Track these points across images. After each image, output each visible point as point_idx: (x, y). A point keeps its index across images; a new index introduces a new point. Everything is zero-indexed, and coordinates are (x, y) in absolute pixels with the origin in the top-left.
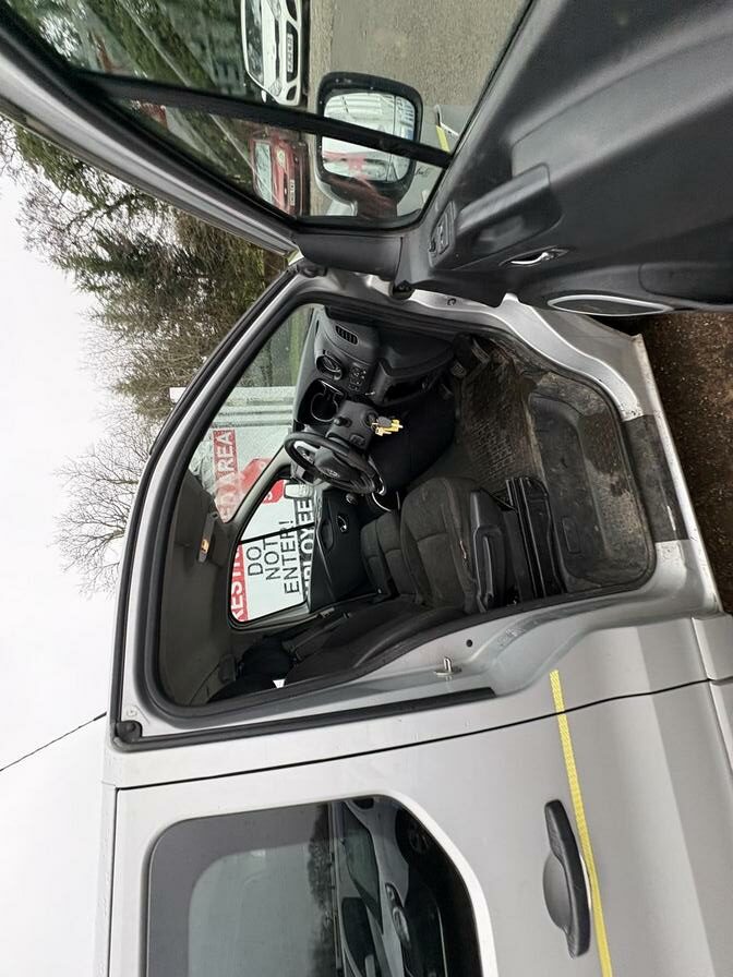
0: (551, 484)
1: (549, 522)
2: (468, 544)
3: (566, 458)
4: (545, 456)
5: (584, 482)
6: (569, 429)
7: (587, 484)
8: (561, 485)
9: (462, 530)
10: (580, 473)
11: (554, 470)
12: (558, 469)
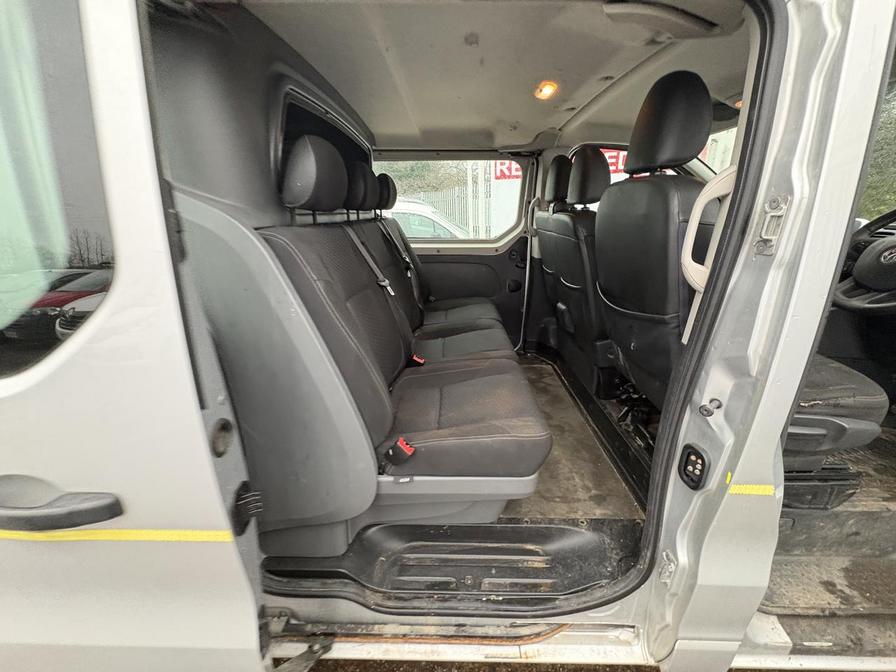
0: (837, 515)
1: (796, 504)
2: (815, 410)
3: (858, 538)
4: (871, 516)
5: (821, 551)
6: (890, 549)
7: (818, 553)
8: (830, 526)
9: (836, 406)
10: (834, 549)
11: (851, 522)
12: (851, 525)
